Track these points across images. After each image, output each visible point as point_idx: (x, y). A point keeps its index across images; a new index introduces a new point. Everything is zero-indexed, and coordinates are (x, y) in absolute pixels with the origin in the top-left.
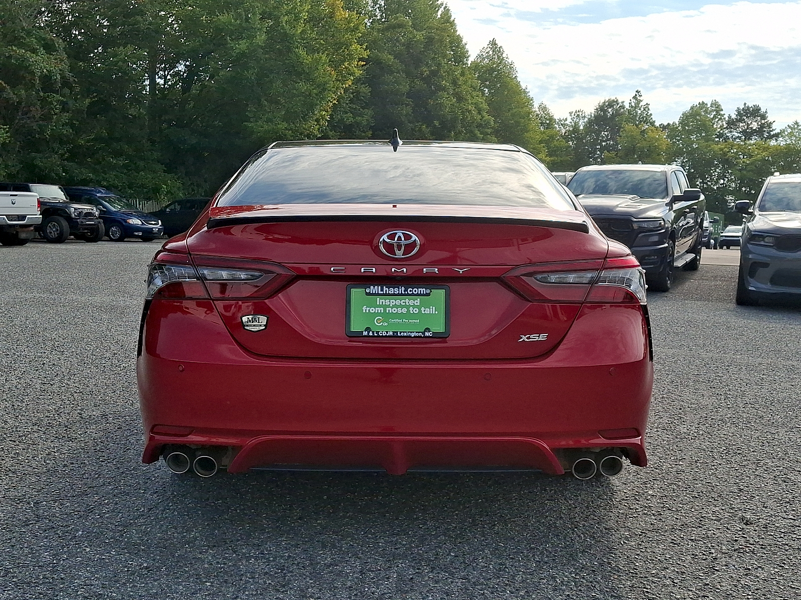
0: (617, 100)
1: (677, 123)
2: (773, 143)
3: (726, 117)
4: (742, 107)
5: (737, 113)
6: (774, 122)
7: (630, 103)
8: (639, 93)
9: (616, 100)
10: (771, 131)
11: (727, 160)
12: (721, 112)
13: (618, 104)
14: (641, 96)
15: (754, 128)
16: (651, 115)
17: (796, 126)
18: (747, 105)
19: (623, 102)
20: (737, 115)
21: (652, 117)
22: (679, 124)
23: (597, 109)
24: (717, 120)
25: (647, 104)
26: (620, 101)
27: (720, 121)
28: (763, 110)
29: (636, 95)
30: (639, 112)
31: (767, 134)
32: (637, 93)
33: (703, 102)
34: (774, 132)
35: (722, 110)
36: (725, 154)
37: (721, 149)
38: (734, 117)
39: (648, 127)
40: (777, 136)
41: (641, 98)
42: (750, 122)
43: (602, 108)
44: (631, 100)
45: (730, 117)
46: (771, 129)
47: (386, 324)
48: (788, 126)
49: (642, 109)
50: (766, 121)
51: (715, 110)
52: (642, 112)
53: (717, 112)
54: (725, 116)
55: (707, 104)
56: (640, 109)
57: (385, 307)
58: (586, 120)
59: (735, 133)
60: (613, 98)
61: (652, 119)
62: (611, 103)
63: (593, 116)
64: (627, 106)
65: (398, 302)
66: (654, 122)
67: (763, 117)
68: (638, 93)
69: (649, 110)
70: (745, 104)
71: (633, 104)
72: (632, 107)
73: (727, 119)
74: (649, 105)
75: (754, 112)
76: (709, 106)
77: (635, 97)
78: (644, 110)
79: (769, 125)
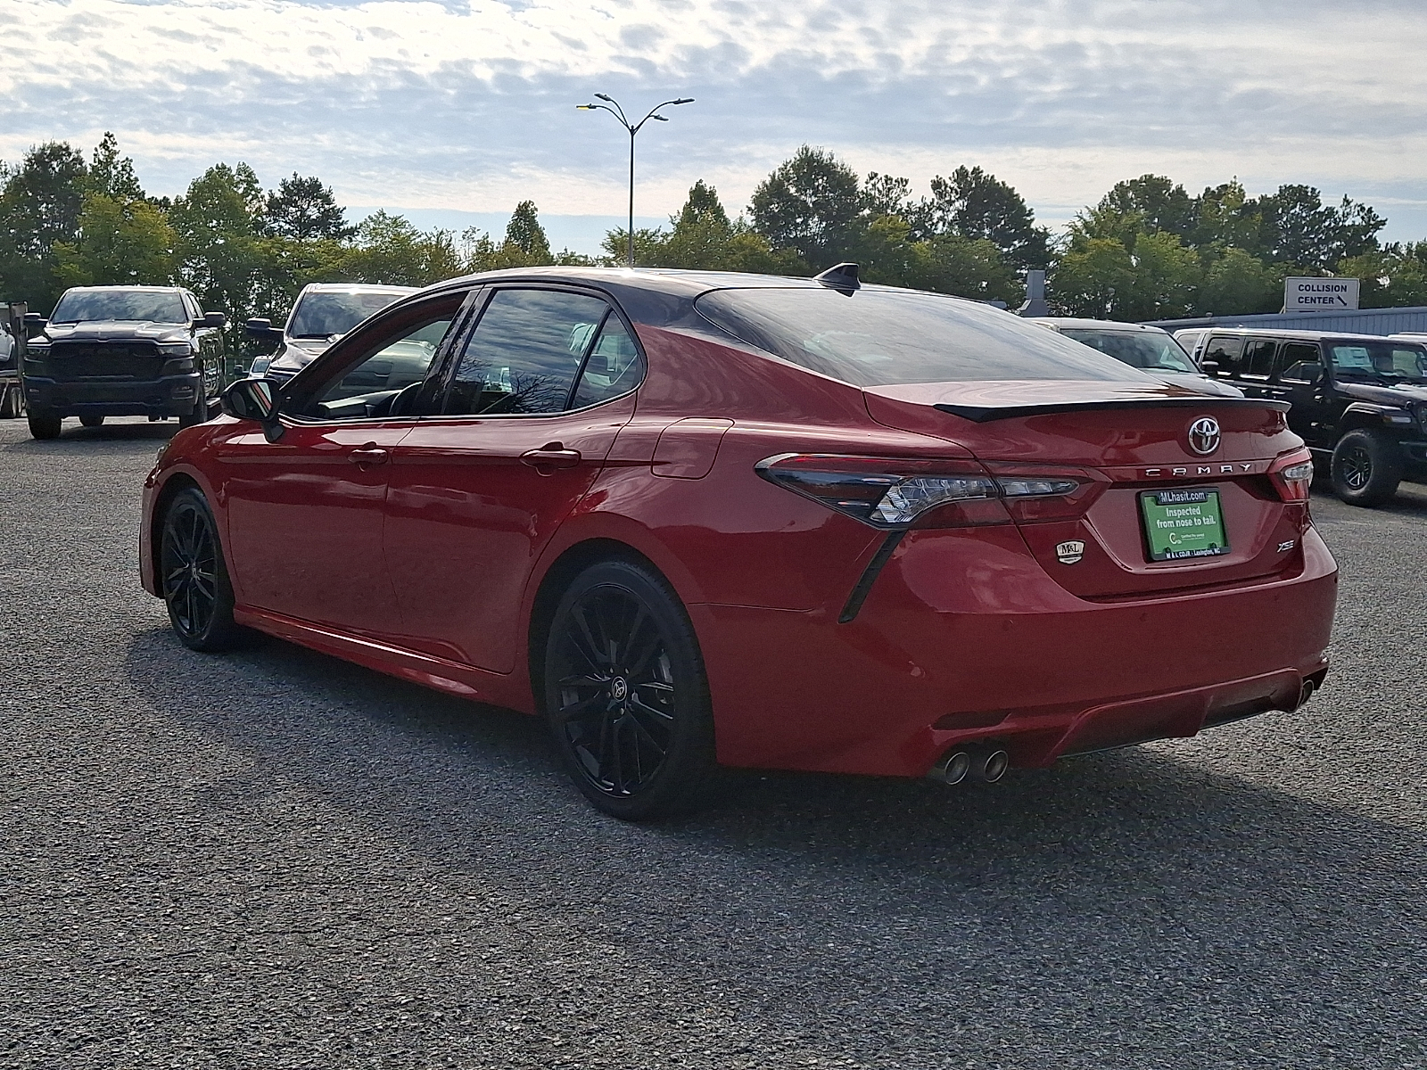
0: (68, 148)
1: (185, 198)
2: (345, 243)
3: (265, 193)
4: (290, 179)
5: (283, 190)
6: (345, 208)
7: (95, 155)
8: (112, 139)
9: (64, 146)
10: (342, 224)
11: (278, 269)
12: (256, 186)
13: (70, 154)
14: (116, 143)
15: (313, 217)
16: (137, 179)
17: (381, 219)
18: (298, 177)
19: (78, 152)
20: (283, 192)
21: (138, 183)
22: (187, 200)
23: (29, 160)
24: (250, 197)
25: (127, 159)
26: (73, 148)
27: (255, 201)
28: (325, 188)
29: (106, 141)
30: (114, 172)
31: (334, 229)
32: (107, 138)
33: (223, 164)
34: (346, 226)
35: (257, 182)
36: (273, 259)
37: (266, 250)
38: (278, 195)
39: (131, 201)
40: (351, 232)
41: (116, 148)
42: (305, 207)
43: (41, 160)
44: (96, 150)
45: (272, 196)
46: (341, 221)
47: (1180, 542)
48: (369, 217)
49: (120, 168)
50: (331, 206)
51: (244, 181)
52: (119, 172)
53: (249, 183)
54: (262, 193)
55: (229, 169)
56: (115, 168)
57: (1174, 519)
58: (9, 178)
59: (283, 224)
60: (59, 142)
61: (138, 187)
62: (58, 152)
63: (22, 172)
64: (88, 160)
65: (1184, 512)
66: (143, 193)
67: (327, 199)
68: (110, 137)
69: (131, 170)
70: (295, 175)
71: (101, 158)
72: (100, 162)
73: (267, 198)
74: (131, 161)
75: (311, 190)
76: (234, 172)
77: (104, 145)
78: (123, 170)
79: (337, 213)
